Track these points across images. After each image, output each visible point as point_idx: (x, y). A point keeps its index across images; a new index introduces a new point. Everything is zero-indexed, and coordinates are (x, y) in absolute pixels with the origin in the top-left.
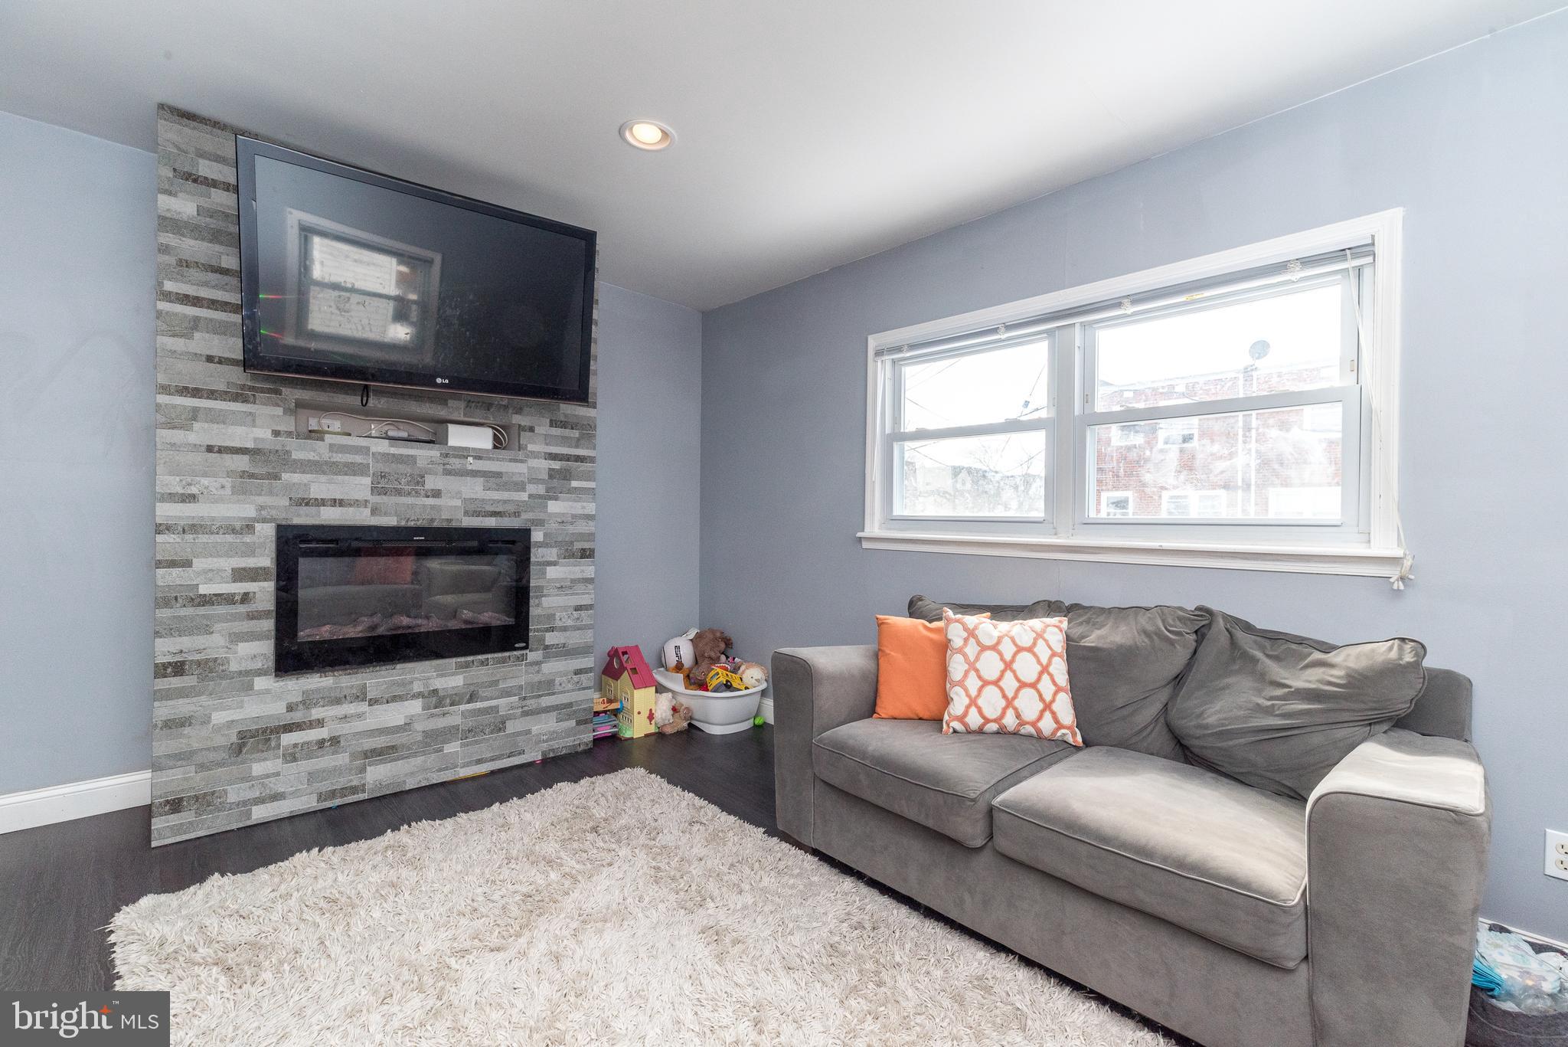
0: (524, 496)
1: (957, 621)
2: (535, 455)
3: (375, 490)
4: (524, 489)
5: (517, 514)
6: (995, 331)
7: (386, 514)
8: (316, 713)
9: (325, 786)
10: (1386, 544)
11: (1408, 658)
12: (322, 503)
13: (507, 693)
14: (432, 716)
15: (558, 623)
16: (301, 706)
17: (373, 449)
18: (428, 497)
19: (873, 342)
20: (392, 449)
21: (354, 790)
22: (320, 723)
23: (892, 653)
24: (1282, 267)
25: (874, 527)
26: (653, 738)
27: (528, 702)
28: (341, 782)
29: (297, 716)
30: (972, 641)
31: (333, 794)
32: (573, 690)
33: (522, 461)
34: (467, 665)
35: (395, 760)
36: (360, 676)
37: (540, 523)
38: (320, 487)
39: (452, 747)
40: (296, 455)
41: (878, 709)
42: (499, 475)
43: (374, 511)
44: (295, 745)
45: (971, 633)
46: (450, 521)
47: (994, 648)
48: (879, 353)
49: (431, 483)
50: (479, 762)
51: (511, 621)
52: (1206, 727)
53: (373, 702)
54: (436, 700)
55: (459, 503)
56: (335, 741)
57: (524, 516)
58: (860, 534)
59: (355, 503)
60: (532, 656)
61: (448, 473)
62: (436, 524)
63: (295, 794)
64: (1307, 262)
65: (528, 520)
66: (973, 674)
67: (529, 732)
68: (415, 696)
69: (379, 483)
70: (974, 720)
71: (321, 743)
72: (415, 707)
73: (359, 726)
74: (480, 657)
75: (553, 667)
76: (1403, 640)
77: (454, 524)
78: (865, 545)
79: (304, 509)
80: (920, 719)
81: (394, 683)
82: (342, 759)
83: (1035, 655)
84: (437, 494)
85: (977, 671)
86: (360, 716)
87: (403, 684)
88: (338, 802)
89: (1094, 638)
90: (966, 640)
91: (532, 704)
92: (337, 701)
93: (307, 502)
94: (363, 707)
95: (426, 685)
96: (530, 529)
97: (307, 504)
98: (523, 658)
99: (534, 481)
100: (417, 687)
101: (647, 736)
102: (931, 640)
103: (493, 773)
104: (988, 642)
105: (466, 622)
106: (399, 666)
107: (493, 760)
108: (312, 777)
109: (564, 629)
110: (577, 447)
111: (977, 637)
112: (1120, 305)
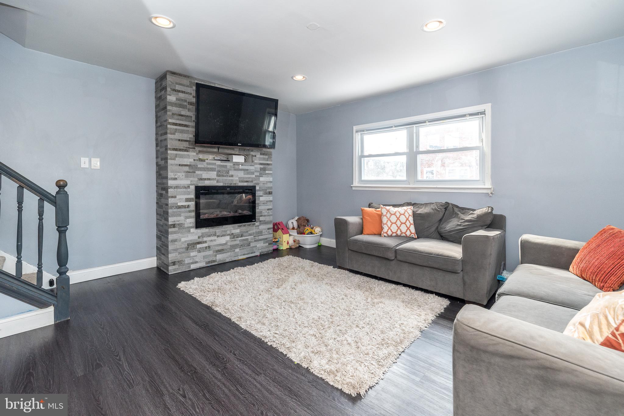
0: (254, 176)
1: (384, 208)
2: (256, 164)
3: (218, 175)
4: (254, 174)
5: (252, 181)
6: (392, 127)
7: (220, 182)
8: (205, 239)
9: (207, 260)
10: (488, 185)
11: (490, 211)
12: (205, 179)
13: (250, 235)
14: (232, 241)
15: (263, 214)
16: (201, 237)
17: (217, 164)
18: (230, 177)
19: (355, 128)
20: (221, 163)
21: (214, 261)
22: (206, 242)
23: (367, 218)
24: (464, 116)
25: (356, 183)
26: (288, 250)
27: (256, 237)
28: (211, 259)
29: (200, 240)
30: (388, 213)
31: (209, 262)
32: (267, 234)
33: (253, 166)
34: (240, 226)
35: (223, 253)
36: (214, 229)
37: (258, 184)
38: (205, 175)
39: (237, 250)
40: (199, 166)
41: (363, 232)
42: (247, 170)
43: (217, 182)
44: (200, 248)
45: (388, 211)
46: (235, 184)
47: (394, 214)
48: (357, 132)
49: (231, 173)
50: (244, 255)
51: (250, 213)
52: (446, 230)
53: (218, 236)
54: (233, 236)
55: (237, 178)
56: (209, 247)
57: (254, 182)
58: (352, 186)
59: (213, 179)
60: (257, 224)
61: (235, 170)
62: (232, 185)
63: (201, 262)
64: (471, 115)
65: (255, 183)
67: (256, 246)
68: (228, 235)
69: (218, 173)
70: (390, 233)
71: (206, 247)
72: (228, 238)
73: (215, 243)
74: (243, 224)
75: (263, 227)
76: (489, 207)
77: (237, 185)
78: (353, 189)
79: (201, 181)
80: (375, 234)
81: (223, 231)
82: (211, 252)
83: (405, 216)
84: (232, 176)
85: (390, 220)
86: (215, 240)
87: (225, 231)
88: (210, 264)
89: (421, 211)
90: (387, 213)
91: (257, 238)
92: (209, 236)
93: (201, 179)
94: (215, 238)
95: (231, 232)
96: (256, 186)
97: (202, 180)
98: (254, 224)
99: (257, 171)
100: (228, 232)
101: (287, 249)
102: (377, 213)
103: (247, 258)
104: (392, 213)
105: (240, 214)
106: (224, 226)
107: (247, 254)
108: (204, 257)
109: (265, 216)
110: (267, 161)
111: (390, 212)
112: (425, 122)
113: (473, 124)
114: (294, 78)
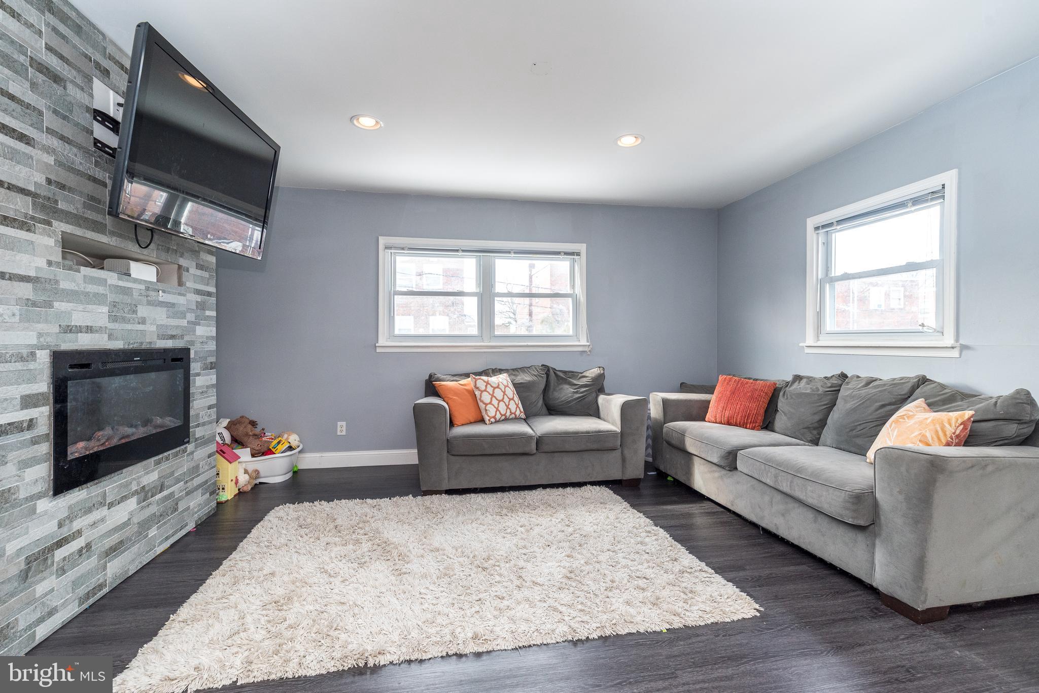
0: (184, 323)
1: (480, 379)
2: (189, 290)
3: (113, 318)
4: (184, 317)
5: (182, 337)
6: (457, 251)
7: (116, 339)
8: (77, 525)
9: (82, 591)
10: (584, 342)
11: (602, 372)
12: (79, 330)
13: (178, 481)
14: (143, 508)
15: (201, 421)
16: (67, 522)
17: (109, 282)
18: (139, 323)
19: (382, 241)
20: (120, 282)
21: (101, 586)
22: (79, 533)
24: (558, 253)
25: (382, 341)
26: (237, 497)
27: (189, 484)
28: (93, 582)
29: (65, 532)
30: (489, 386)
31: (88, 596)
32: (208, 470)
33: (184, 295)
34: (158, 463)
35: (123, 552)
36: (102, 484)
37: (192, 343)
38: (79, 318)
39: (153, 532)
40: (64, 285)
41: (454, 422)
42: (173, 305)
43: (111, 337)
44: (64, 559)
45: (488, 383)
46: (150, 343)
47: (498, 387)
48: (387, 248)
49: (143, 311)
50: (167, 538)
51: (178, 423)
52: (562, 401)
53: (111, 505)
54: (145, 494)
55: (154, 328)
56: (88, 546)
57: (187, 338)
58: (377, 345)
59: (100, 330)
60: (190, 447)
61: (149, 303)
62: (143, 347)
63: (64, 605)
64: (566, 253)
65: (188, 341)
66: (494, 399)
67: (188, 508)
68: (133, 495)
69: (113, 312)
70: (498, 416)
71: (80, 551)
72: (132, 504)
73: (103, 528)
74: (166, 454)
75: (201, 453)
76: (599, 367)
77: (153, 346)
78: (378, 350)
79: (70, 336)
81: (121, 486)
82: (91, 562)
84: (143, 321)
85: (495, 397)
86: (103, 520)
87: (128, 484)
88: (91, 601)
89: (524, 378)
90: (486, 386)
91: (190, 485)
92: (89, 510)
93: (69, 330)
94: (104, 511)
95: (138, 484)
96: (190, 348)
97: (71, 331)
98: (185, 451)
99: (190, 310)
100: (134, 487)
101: (235, 496)
102: (465, 389)
103: (172, 546)
104: (495, 386)
105: (156, 427)
106: (124, 471)
107: (173, 536)
108: (75, 584)
109: (204, 424)
110: (208, 285)
111: (490, 384)
112: (509, 252)
113: (563, 266)
114: (355, 122)
